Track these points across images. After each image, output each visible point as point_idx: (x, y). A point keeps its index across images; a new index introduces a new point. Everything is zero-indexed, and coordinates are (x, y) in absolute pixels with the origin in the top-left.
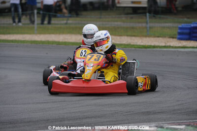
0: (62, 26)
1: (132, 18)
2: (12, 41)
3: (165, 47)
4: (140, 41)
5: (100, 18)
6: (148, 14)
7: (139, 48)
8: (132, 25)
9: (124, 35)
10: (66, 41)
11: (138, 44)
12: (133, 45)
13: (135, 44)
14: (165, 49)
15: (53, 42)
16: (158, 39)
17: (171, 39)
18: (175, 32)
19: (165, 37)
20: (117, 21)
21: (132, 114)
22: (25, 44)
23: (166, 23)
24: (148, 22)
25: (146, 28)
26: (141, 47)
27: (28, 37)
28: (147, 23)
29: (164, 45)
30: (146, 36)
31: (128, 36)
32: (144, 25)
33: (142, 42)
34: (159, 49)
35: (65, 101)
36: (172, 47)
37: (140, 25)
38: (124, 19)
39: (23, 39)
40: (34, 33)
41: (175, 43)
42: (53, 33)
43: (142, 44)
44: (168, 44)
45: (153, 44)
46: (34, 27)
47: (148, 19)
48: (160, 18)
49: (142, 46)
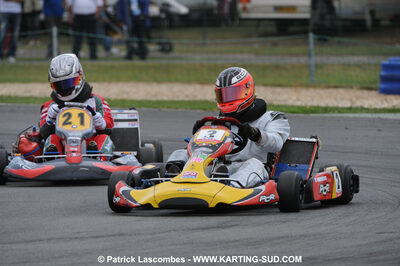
0: (117, 63)
1: (275, 44)
3: (350, 110)
4: (294, 98)
5: (204, 44)
6: (311, 36)
8: (275, 60)
10: (125, 97)
11: (290, 102)
13: (283, 103)
14: (351, 115)
16: (334, 91)
17: (366, 92)
18: (376, 75)
19: (352, 87)
20: (242, 52)
22: (32, 105)
23: (353, 54)
24: (313, 52)
25: (308, 66)
26: (296, 110)
27: (37, 90)
28: (309, 55)
29: (347, 104)
30: (307, 86)
31: (265, 85)
32: (303, 60)
33: (298, 100)
34: (336, 115)
35: (121, 235)
36: (368, 110)
37: (294, 60)
38: (256, 46)
41: (373, 100)
43: (299, 103)
44: (358, 104)
45: (323, 104)
47: (312, 46)
48: (339, 43)
49: (298, 107)
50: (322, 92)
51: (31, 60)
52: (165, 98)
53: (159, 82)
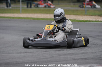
2: (7, 17)
3: (95, 21)
5: (58, 4)
7: (81, 22)
8: (76, 8)
9: (72, 14)
10: (38, 17)
11: (80, 19)
12: (77, 20)
14: (96, 23)
15: (31, 18)
16: (91, 17)
17: (99, 17)
19: (96, 16)
20: (68, 6)
21: (76, 60)
22: (15, 19)
25: (85, 10)
27: (16, 15)
30: (85, 15)
31: (74, 15)
33: (82, 18)
34: (92, 22)
36: (100, 21)
38: (72, 5)
39: (14, 16)
40: (19, 13)
41: (101, 19)
42: (31, 13)
43: (82, 19)
44: (97, 20)
45: (89, 20)
46: (20, 10)
50: (88, 17)
51: (14, 8)
52: (48, 18)
53: (47, 13)
